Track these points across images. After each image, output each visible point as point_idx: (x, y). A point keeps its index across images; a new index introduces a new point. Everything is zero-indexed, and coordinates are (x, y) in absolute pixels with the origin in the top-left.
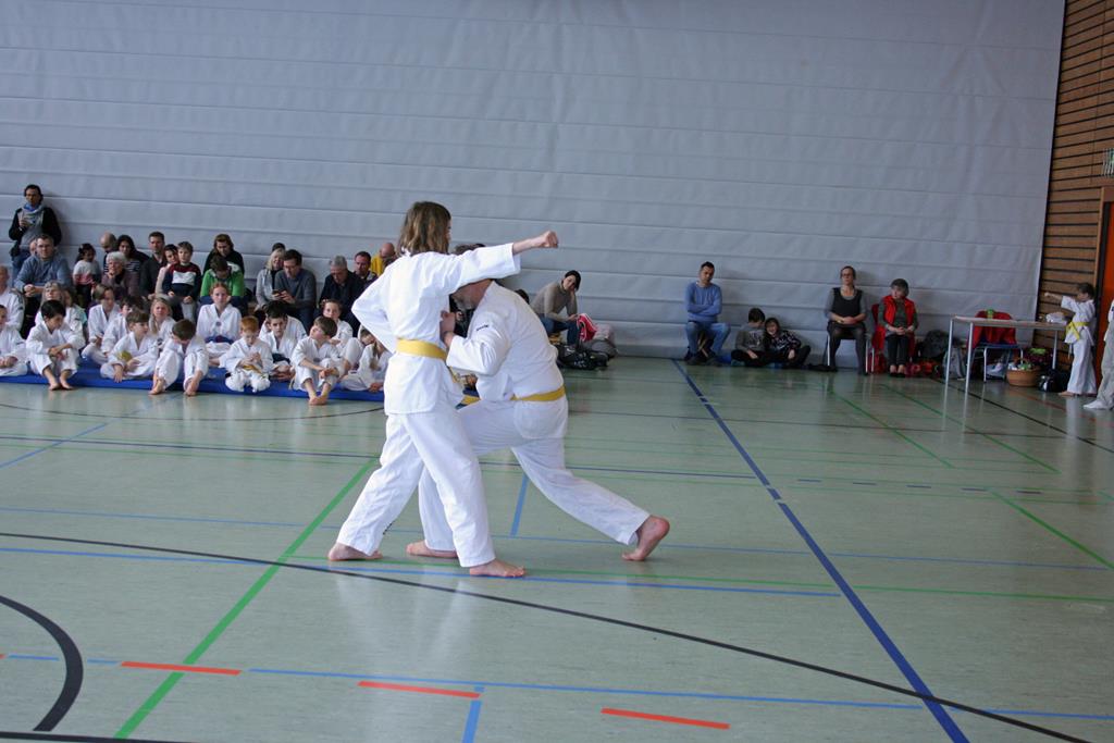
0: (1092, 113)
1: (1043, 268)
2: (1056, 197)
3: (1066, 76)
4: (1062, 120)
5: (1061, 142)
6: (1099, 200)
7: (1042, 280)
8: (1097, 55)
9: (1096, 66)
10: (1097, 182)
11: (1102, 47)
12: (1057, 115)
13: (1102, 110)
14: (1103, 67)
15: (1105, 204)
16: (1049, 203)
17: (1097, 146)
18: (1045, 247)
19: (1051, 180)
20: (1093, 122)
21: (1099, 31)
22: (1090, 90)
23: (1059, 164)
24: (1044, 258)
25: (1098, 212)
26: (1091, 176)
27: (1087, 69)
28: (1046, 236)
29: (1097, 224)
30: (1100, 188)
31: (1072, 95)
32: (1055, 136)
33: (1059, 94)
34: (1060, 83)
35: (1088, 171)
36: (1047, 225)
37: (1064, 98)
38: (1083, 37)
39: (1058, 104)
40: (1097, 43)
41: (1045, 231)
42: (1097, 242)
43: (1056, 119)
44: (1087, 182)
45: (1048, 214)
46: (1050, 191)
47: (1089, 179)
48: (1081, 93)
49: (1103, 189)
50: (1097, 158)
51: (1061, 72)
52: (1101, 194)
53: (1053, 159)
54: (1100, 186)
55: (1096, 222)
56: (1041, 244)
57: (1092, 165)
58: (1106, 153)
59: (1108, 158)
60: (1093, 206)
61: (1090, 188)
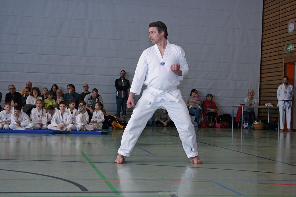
0: (277, 33)
1: (260, 89)
2: (264, 63)
3: (265, 21)
4: (264, 37)
5: (264, 44)
6: (282, 63)
7: (260, 93)
8: (278, 13)
9: (278, 17)
10: (282, 56)
11: (280, 10)
12: (262, 35)
13: (281, 32)
14: (280, 17)
15: (285, 63)
16: (261, 66)
17: (280, 44)
18: (260, 81)
19: (261, 58)
20: (278, 36)
21: (278, 5)
22: (275, 26)
23: (264, 52)
24: (260, 85)
25: (282, 67)
26: (278, 55)
27: (274, 18)
28: (261, 77)
29: (282, 71)
30: (283, 58)
31: (268, 28)
32: (262, 43)
33: (263, 28)
34: (263, 24)
35: (277, 53)
36: (261, 73)
37: (265, 29)
38: (271, 8)
39: (263, 31)
40: (278, 9)
41: (260, 76)
43: (262, 37)
44: (277, 57)
45: (261, 70)
46: (261, 62)
47: (277, 56)
48: (272, 27)
49: (284, 58)
50: (280, 48)
51: (263, 20)
52: (283, 61)
53: (262, 50)
54: (282, 58)
55: (281, 70)
56: (259, 80)
57: (278, 51)
58: (284, 46)
59: (286, 47)
60: (280, 65)
61: (278, 59)
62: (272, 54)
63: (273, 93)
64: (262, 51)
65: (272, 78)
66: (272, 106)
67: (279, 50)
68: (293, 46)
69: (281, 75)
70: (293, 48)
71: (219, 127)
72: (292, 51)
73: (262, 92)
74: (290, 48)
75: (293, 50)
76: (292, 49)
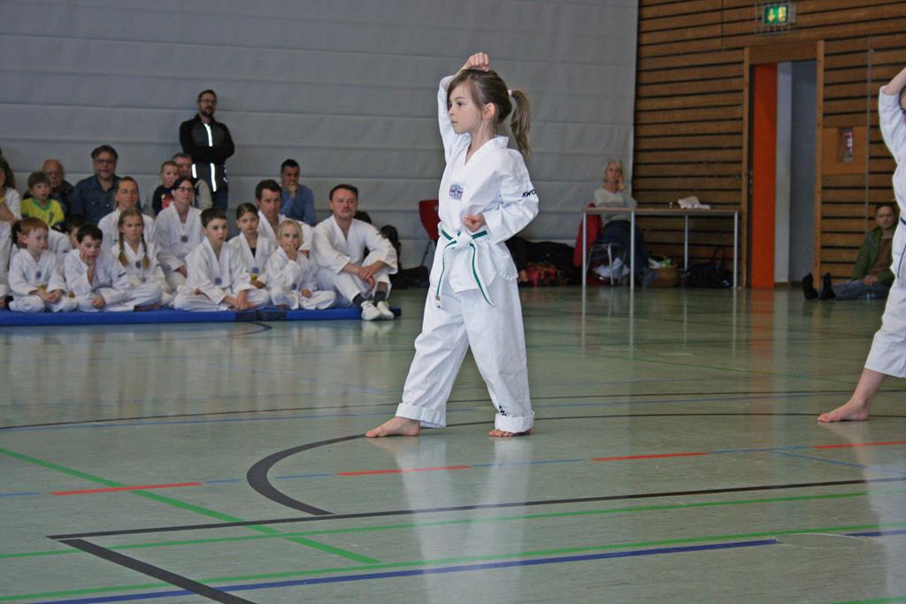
1: (637, 151)
2: (646, 65)
6: (742, 62)
7: (637, 164)
15: (751, 66)
16: (640, 71)
18: (636, 124)
19: (639, 45)
24: (637, 138)
25: (742, 77)
26: (722, 36)
28: (637, 112)
29: (741, 91)
30: (742, 48)
35: (717, 30)
36: (638, 97)
41: (637, 106)
42: (744, 111)
45: (638, 84)
46: (639, 57)
49: (747, 50)
50: (730, 16)
52: (746, 55)
53: (641, 19)
54: (740, 45)
55: (739, 88)
56: (631, 121)
57: (722, 23)
58: (756, 8)
59: (763, 13)
60: (732, 70)
61: (720, 50)
62: (689, 34)
63: (701, 163)
64: (643, 22)
65: (690, 114)
66: (707, 207)
67: (725, 20)
68: (794, 8)
69: (738, 105)
70: (794, 16)
71: (535, 283)
72: (792, 24)
73: (643, 161)
74: (779, 14)
75: (794, 21)
76: (789, 20)
